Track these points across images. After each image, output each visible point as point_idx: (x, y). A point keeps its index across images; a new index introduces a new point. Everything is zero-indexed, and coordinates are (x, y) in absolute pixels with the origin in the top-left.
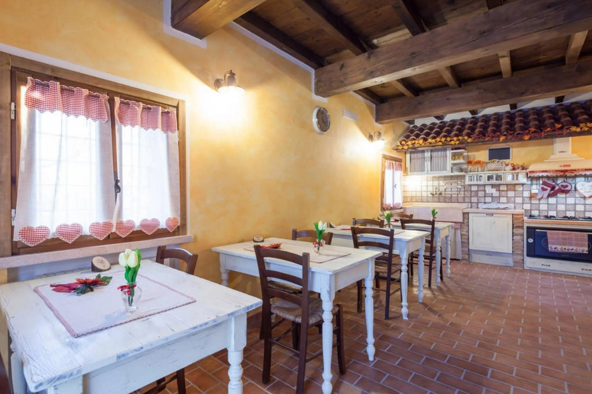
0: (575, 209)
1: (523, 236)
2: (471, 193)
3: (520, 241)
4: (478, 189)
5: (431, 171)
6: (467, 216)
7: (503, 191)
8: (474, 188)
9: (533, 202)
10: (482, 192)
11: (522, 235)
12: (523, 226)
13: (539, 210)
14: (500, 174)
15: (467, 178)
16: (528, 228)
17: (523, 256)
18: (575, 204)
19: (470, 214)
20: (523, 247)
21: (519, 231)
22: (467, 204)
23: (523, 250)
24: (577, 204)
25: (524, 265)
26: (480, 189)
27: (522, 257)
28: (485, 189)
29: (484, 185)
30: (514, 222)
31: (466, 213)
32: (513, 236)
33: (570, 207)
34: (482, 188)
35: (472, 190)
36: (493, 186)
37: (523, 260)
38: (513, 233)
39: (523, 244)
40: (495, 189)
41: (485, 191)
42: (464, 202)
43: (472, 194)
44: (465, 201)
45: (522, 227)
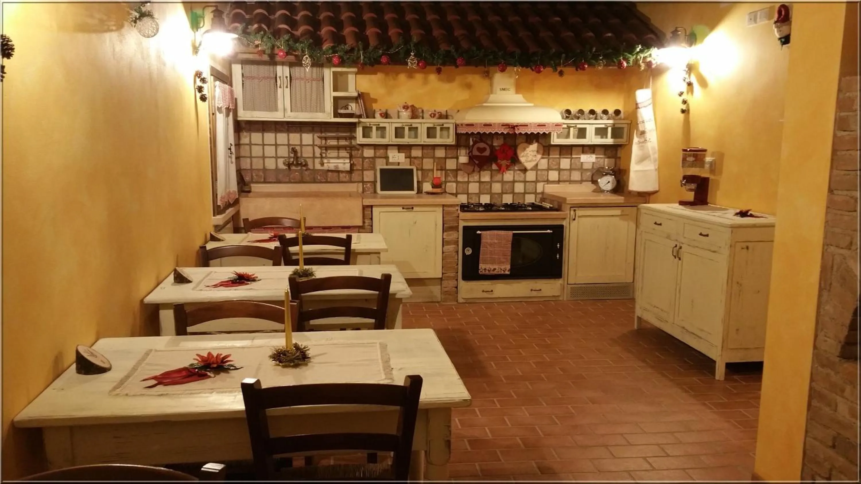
0: (513, 189)
1: (458, 245)
2: (363, 162)
3: (454, 254)
4: (375, 153)
5: (291, 111)
6: (370, 212)
7: (415, 158)
8: (368, 153)
9: (460, 179)
10: (382, 159)
11: (456, 243)
12: (458, 226)
13: (468, 194)
14: (414, 125)
15: (359, 131)
16: (465, 228)
17: (457, 280)
18: (514, 182)
19: (374, 209)
20: (457, 265)
21: (452, 236)
22: (356, 184)
23: (458, 268)
24: (517, 182)
25: (457, 296)
26: (378, 154)
27: (456, 282)
28: (387, 153)
29: (386, 147)
30: (445, 219)
31: (368, 206)
32: (443, 246)
33: (507, 187)
34: (381, 152)
35: (365, 155)
36: (401, 148)
37: (457, 287)
38: (443, 239)
39: (458, 259)
40: (403, 155)
41: (387, 158)
42: (351, 182)
43: (365, 163)
44: (353, 180)
45: (456, 228)
